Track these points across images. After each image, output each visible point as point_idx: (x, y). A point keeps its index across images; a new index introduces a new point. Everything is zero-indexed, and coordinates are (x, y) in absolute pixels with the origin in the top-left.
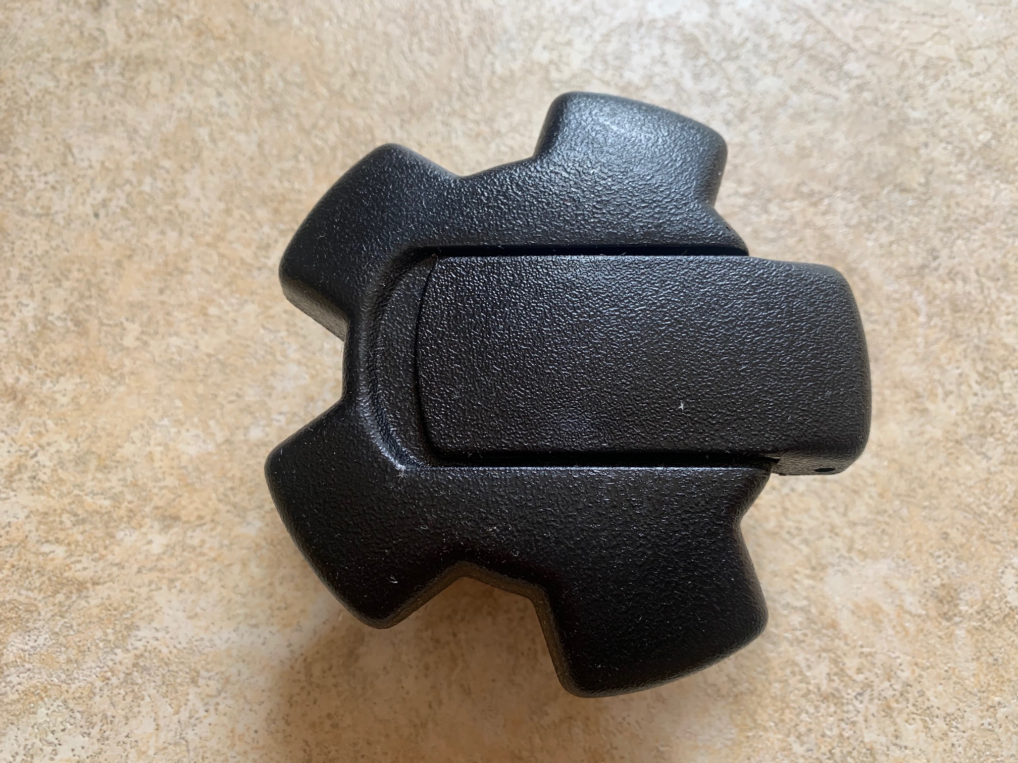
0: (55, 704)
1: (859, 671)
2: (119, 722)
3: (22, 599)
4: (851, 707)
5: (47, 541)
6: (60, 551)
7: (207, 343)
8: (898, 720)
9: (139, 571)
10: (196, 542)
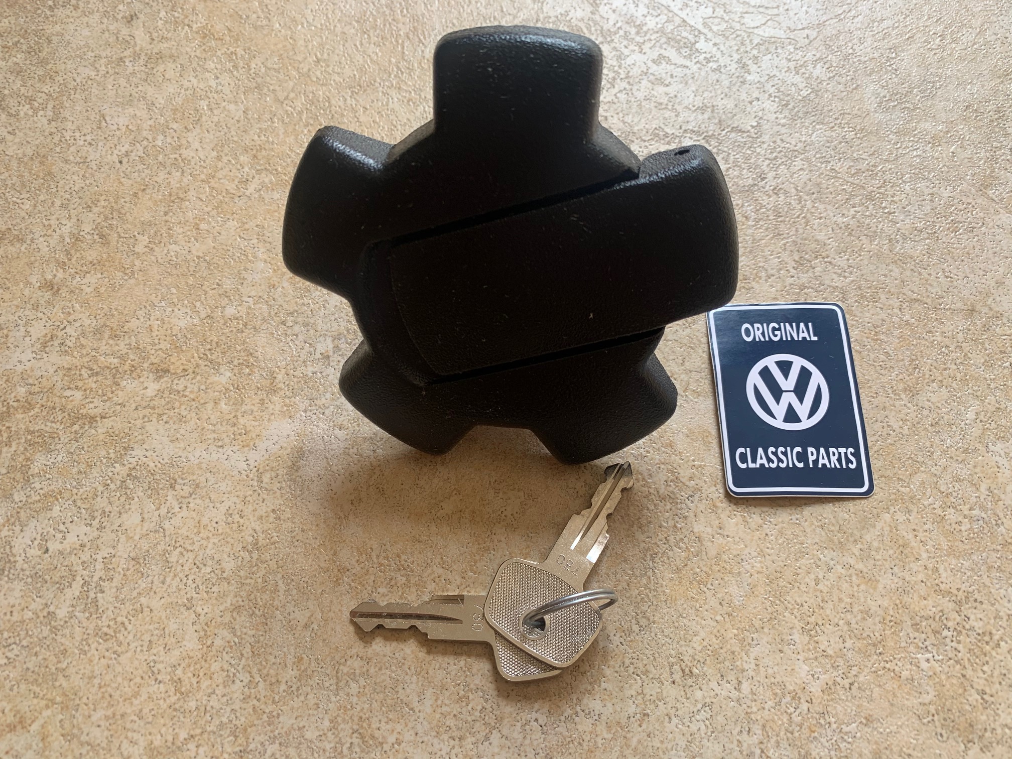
0: (67, 503)
1: (691, 479)
2: (114, 516)
3: (47, 429)
5: (69, 388)
6: (78, 395)
7: (198, 249)
8: (722, 516)
9: (136, 409)
10: (181, 388)
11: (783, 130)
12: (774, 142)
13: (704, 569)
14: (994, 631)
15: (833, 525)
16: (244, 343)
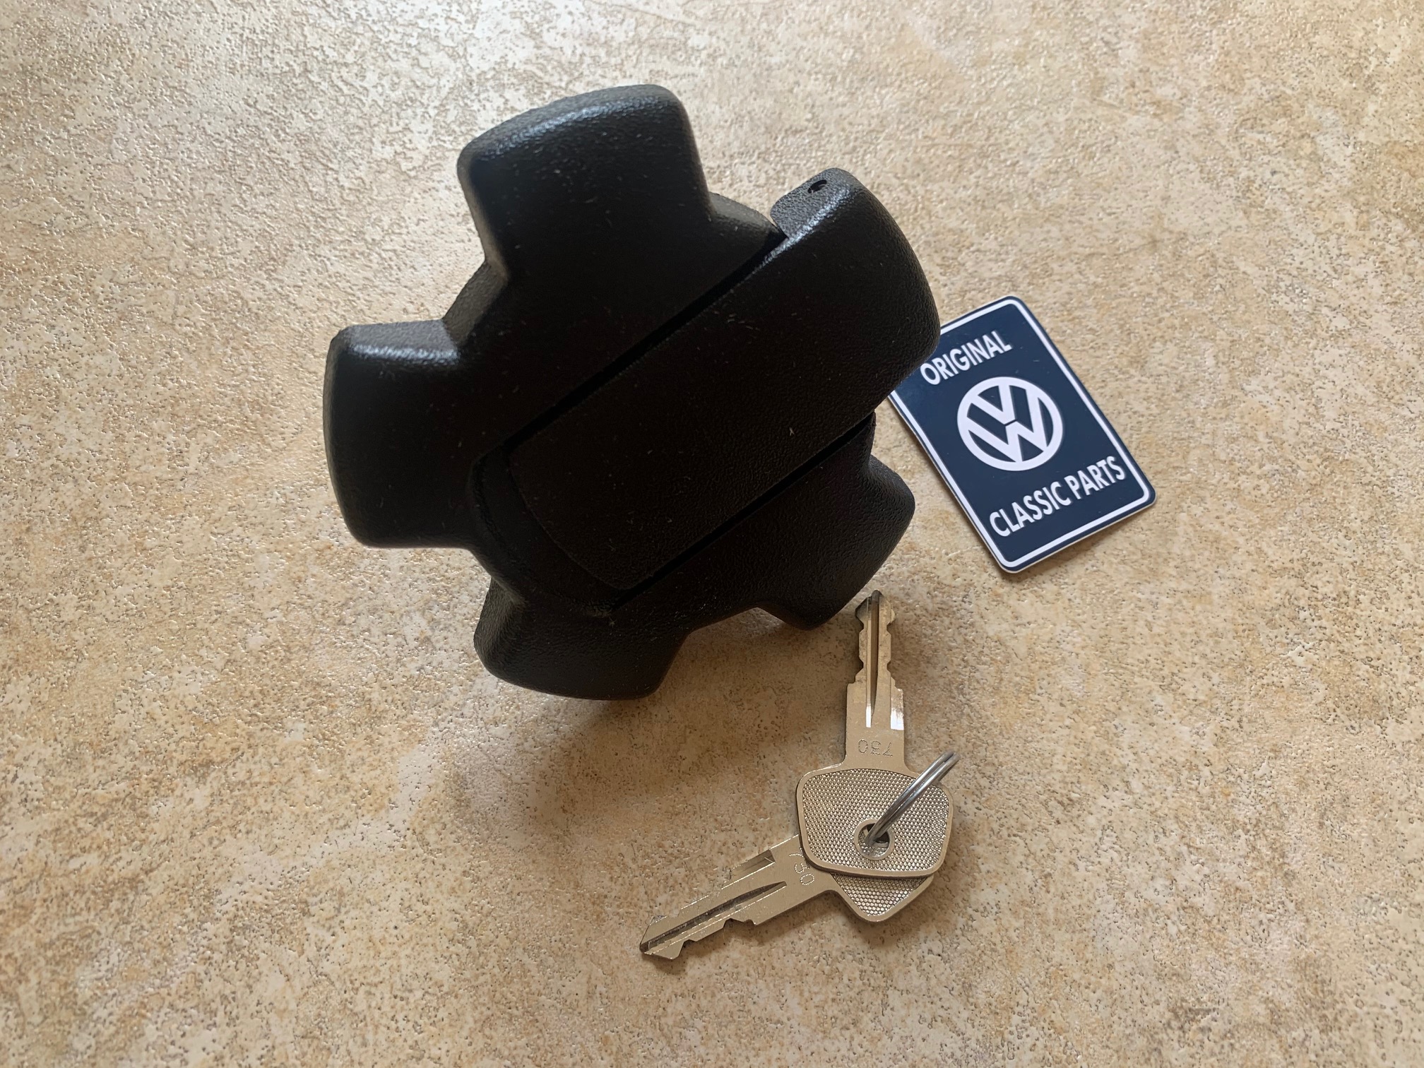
0: (162, 1014)
2: (242, 994)
3: (71, 928)
4: (963, 612)
5: (72, 857)
6: (92, 859)
7: (160, 577)
8: (1011, 602)
9: (193, 835)
10: (242, 776)
11: (846, 111)
12: (843, 130)
13: (1023, 673)
14: (1347, 589)
15: (1134, 553)
16: (300, 674)
